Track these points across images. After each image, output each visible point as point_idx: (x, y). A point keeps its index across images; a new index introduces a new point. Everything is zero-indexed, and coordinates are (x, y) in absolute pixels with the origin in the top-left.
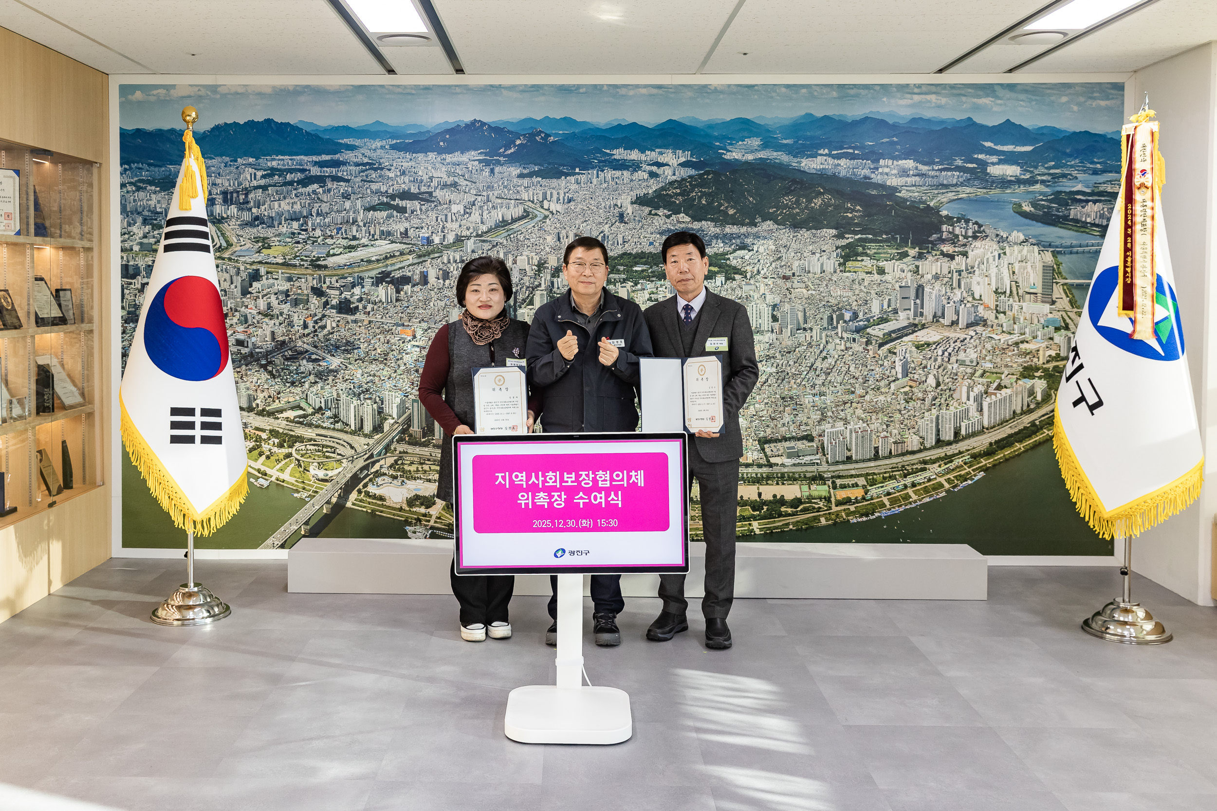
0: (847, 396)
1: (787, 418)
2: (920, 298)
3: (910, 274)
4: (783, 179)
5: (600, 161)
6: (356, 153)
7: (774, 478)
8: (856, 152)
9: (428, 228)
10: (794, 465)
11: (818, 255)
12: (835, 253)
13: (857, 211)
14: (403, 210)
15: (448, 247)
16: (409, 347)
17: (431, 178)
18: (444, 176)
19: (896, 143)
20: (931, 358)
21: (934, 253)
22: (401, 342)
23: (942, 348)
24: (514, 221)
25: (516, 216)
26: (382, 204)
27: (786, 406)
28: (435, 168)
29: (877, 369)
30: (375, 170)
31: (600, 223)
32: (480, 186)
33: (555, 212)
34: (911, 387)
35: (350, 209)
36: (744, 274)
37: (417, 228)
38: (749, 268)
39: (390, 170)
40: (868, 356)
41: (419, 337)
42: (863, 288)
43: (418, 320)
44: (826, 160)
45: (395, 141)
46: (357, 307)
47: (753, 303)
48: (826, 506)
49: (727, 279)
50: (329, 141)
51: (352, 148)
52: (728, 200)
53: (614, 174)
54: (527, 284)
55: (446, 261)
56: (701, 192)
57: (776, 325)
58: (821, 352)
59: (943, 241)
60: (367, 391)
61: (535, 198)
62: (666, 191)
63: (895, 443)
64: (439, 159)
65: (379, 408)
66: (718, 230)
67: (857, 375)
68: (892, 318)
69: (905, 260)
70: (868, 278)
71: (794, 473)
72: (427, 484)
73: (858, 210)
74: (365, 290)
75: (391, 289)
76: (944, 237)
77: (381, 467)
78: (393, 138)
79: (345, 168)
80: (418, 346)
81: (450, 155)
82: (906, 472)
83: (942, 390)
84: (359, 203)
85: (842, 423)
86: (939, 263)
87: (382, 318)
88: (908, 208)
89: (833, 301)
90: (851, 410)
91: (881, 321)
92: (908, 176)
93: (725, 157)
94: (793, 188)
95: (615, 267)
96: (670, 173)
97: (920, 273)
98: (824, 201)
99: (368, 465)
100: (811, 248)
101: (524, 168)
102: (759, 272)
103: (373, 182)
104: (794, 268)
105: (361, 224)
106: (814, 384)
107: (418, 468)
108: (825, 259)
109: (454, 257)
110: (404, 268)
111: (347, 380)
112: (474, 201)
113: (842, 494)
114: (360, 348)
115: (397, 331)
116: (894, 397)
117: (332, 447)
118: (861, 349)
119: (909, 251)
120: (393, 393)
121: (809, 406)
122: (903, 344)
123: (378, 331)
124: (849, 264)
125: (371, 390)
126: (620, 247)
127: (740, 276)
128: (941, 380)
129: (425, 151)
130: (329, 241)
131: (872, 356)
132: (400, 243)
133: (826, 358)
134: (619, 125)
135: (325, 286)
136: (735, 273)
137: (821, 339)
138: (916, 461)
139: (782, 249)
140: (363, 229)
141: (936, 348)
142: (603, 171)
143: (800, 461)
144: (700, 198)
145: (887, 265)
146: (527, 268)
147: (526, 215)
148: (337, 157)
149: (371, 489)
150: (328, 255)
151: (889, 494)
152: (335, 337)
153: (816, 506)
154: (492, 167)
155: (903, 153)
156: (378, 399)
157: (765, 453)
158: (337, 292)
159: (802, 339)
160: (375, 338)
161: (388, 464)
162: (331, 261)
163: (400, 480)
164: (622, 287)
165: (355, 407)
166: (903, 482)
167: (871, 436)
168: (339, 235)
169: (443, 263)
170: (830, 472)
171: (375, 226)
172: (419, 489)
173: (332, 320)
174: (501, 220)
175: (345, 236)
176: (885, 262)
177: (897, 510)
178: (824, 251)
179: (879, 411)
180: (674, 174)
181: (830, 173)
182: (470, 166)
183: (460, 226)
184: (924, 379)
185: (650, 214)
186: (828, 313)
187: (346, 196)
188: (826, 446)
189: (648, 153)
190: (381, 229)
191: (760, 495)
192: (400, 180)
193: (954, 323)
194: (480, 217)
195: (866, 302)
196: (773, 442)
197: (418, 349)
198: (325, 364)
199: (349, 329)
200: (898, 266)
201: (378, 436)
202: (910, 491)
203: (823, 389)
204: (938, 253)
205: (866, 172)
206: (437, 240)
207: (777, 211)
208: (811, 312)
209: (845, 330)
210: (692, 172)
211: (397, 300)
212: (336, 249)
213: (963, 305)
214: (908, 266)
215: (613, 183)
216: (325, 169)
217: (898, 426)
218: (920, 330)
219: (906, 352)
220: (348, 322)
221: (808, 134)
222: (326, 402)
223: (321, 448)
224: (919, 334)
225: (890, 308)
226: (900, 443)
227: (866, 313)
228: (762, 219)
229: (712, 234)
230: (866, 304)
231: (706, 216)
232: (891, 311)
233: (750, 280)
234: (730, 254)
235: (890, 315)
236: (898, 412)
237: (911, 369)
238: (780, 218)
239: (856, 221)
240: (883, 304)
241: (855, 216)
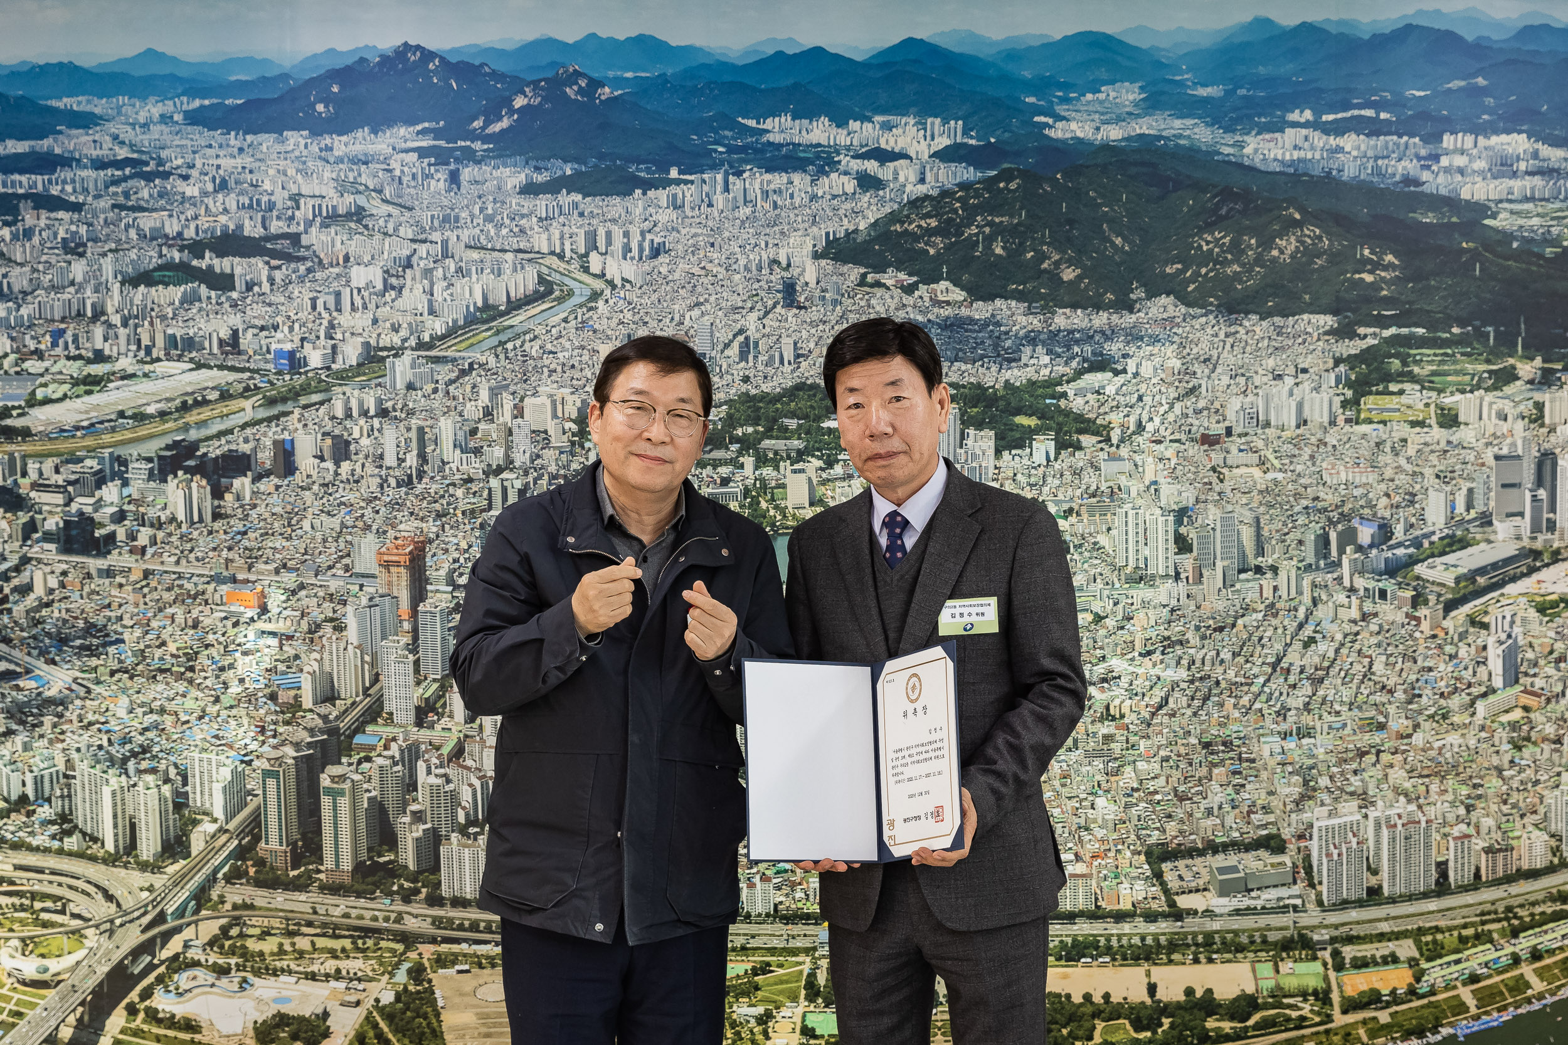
0: (1367, 736)
1: (1217, 795)
2: (1548, 483)
3: (1520, 425)
4: (1199, 187)
5: (731, 150)
6: (96, 134)
7: (1188, 946)
8: (1383, 116)
9: (291, 329)
10: (1237, 912)
11: (1289, 381)
12: (1332, 376)
13: (1385, 268)
14: (223, 282)
15: (344, 376)
16: (251, 636)
17: (296, 198)
18: (330, 192)
19: (1483, 91)
22: (229, 623)
24: (515, 305)
25: (518, 293)
26: (169, 266)
27: (1215, 765)
28: (305, 173)
29: (1442, 667)
30: (149, 177)
31: (735, 309)
32: (425, 217)
33: (618, 282)
34: (1526, 709)
35: (86, 281)
36: (1102, 432)
37: (262, 328)
38: (1115, 418)
39: (186, 178)
40: (1417, 635)
41: (277, 610)
42: (1402, 461)
43: (268, 567)
44: (1306, 138)
45: (197, 103)
46: (111, 537)
47: (1127, 507)
48: (1319, 1014)
49: (1061, 446)
50: (24, 104)
51: (84, 121)
52: (1059, 244)
53: (769, 182)
54: (553, 469)
55: (339, 413)
56: (991, 224)
57: (1187, 562)
58: (1301, 626)
60: (144, 751)
61: (567, 247)
62: (902, 223)
63: (1488, 850)
64: (315, 148)
65: (177, 794)
66: (1036, 322)
67: (1390, 683)
68: (1478, 537)
69: (1508, 390)
70: (1416, 437)
71: (1236, 933)
72: (307, 986)
73: (1390, 264)
74: (133, 490)
75: (200, 487)
77: (186, 946)
78: (192, 93)
79: (67, 174)
80: (273, 634)
81: (344, 138)
82: (1516, 922)
84: (108, 266)
85: (1354, 804)
87: (178, 563)
88: (1516, 256)
89: (1329, 498)
90: (1377, 772)
91: (1450, 545)
92: (1514, 175)
93: (1052, 133)
94: (1223, 212)
95: (775, 420)
96: (913, 178)
97: (1547, 420)
98: (1302, 243)
99: (153, 939)
100: (1271, 363)
101: (537, 169)
102: (1140, 428)
103: (144, 210)
104: (1231, 415)
105: (116, 319)
106: (1283, 707)
107: (281, 945)
108: (1307, 391)
109: (361, 403)
110: (230, 431)
111: (91, 724)
112: (409, 258)
113: (1356, 983)
114: (123, 641)
115: (217, 597)
116: (1483, 735)
117: (56, 899)
118: (1400, 617)
119: (1519, 365)
120: (213, 756)
121: (1272, 763)
122: (1504, 602)
123: (168, 597)
124: (1369, 402)
125: (156, 749)
126: (787, 368)
127: (1094, 439)
129: (277, 126)
130: (33, 366)
131: (1428, 633)
132: (221, 367)
133: (1312, 640)
134: (780, 54)
135: (25, 482)
136: (1081, 432)
137: (1300, 592)
138: (1540, 896)
139: (1197, 368)
140: (123, 332)
142: (739, 174)
143: (1252, 903)
144: (989, 240)
145: (1464, 404)
146: (552, 427)
147: (544, 291)
148: (45, 144)
149: (162, 1002)
150: (32, 402)
151: (1474, 979)
152: (56, 614)
153: (1294, 1014)
154: (452, 167)
155: (1500, 117)
156: (172, 772)
157: (1163, 884)
158: (59, 499)
159: (1251, 596)
160: (160, 616)
161: (205, 938)
162: (39, 418)
163: (236, 976)
164: (795, 471)
165: (114, 793)
166: (1509, 949)
167: (1427, 835)
168: (59, 350)
169: (333, 418)
170: (1326, 927)
171: (151, 324)
172: (287, 1000)
173: (48, 569)
174: (480, 304)
175: (73, 351)
176: (1458, 397)
177: (1496, 1019)
178: (1305, 371)
179: (1447, 772)
180: (922, 181)
181: (1317, 172)
182: (395, 165)
183: (375, 321)
184: (1558, 689)
185: (862, 282)
186: (1316, 528)
187: (74, 248)
188: (1315, 864)
189: (854, 125)
190: (170, 331)
191: (1152, 989)
192: (216, 203)
194: (425, 299)
195: (1411, 499)
196: (1183, 857)
197: (274, 642)
198: (32, 684)
199: (93, 592)
200: (1491, 404)
201: (177, 867)
202: (1527, 971)
203: (1307, 720)
205: (1408, 166)
206: (315, 358)
207: (1183, 271)
208: (1273, 527)
209: (1360, 570)
210: (968, 174)
211: (216, 516)
212: (52, 387)
214: (1517, 404)
215: (767, 206)
216: (16, 177)
217: (1494, 808)
218: (1547, 565)
219: (1512, 623)
220: (89, 576)
221: (1261, 70)
222: (38, 782)
223: (27, 902)
224: (1544, 574)
225: (1472, 511)
226: (1500, 850)
227: (1412, 526)
228: (1146, 291)
229: (1022, 333)
230: (1412, 502)
231: (1005, 287)
232: (1475, 519)
233: (1118, 447)
234: (1068, 382)
235: (1472, 530)
236: (1495, 773)
237: (1525, 664)
238: (1191, 287)
239: (1385, 293)
240: (1453, 501)
241: (1383, 279)
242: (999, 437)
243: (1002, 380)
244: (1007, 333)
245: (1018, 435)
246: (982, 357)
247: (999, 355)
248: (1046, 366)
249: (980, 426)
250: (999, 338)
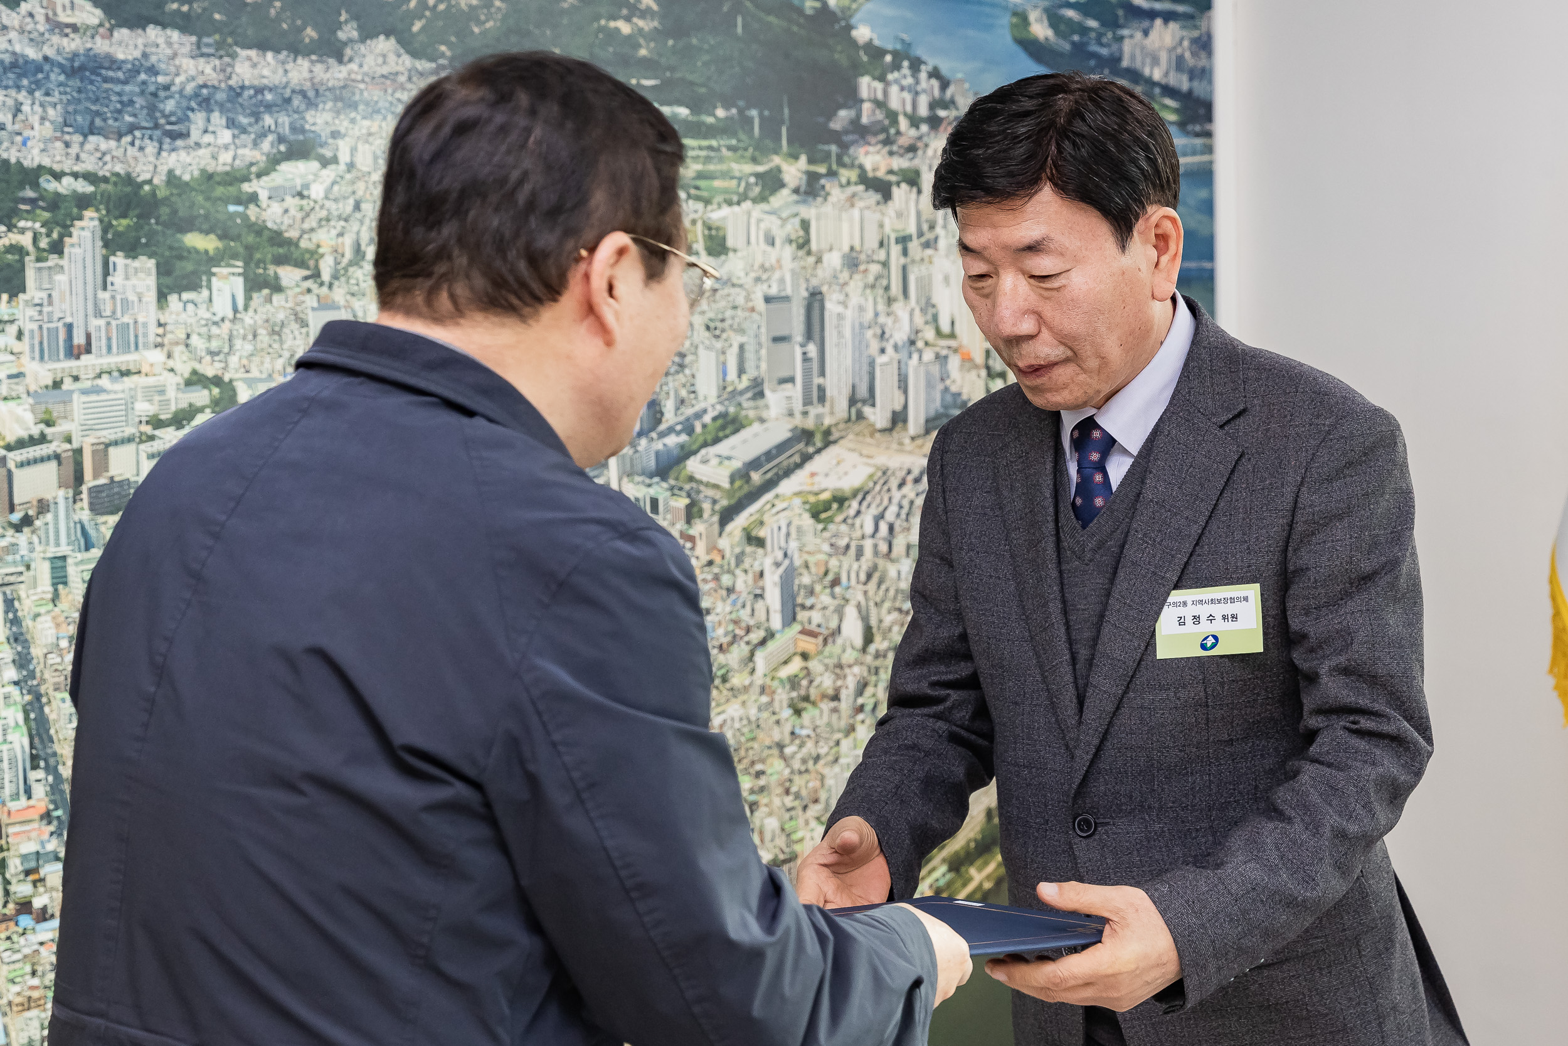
3: (788, 251)
20: (848, 547)
21: (845, 174)
23: (874, 511)
34: (805, 656)
36: (308, 262)
38: (325, 238)
49: (252, 285)
59: (861, 132)
66: (207, 70)
68: (751, 414)
69: (775, 201)
73: (649, 9)
76: (865, 120)
83: (877, 655)
86: (856, 213)
88: (777, 9)
91: (723, 428)
97: (814, 246)
116: (764, 699)
119: (784, 166)
122: (780, 505)
127: (301, 273)
128: (873, 622)
136: (280, 261)
141: (858, 513)
145: (732, 221)
176: (726, 211)
184: (834, 624)
193: (898, 419)
195: (681, 361)
200: (759, 221)
204: (853, 175)
209: (629, 471)
213: (915, 356)
214: (784, 221)
217: (777, 802)
218: (819, 451)
219: (788, 535)
224: (817, 464)
225: (744, 377)
226: (785, 862)
227: (682, 402)
228: (360, 28)
229: (190, 88)
230: (682, 366)
231: (160, 5)
232: (747, 389)
233: (330, 286)
234: (259, 176)
235: (745, 404)
236: (775, 752)
237: (802, 592)
238: (417, 26)
239: (643, 52)
240: (724, 364)
241: (641, 30)
242: (163, 270)
243: (163, 170)
244: (167, 88)
245: (189, 267)
246: (131, 129)
247: (156, 126)
248: (226, 147)
249: (132, 250)
250: (155, 95)
